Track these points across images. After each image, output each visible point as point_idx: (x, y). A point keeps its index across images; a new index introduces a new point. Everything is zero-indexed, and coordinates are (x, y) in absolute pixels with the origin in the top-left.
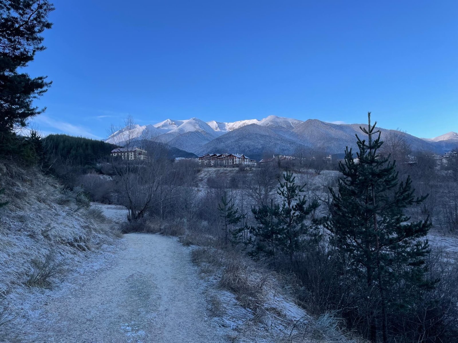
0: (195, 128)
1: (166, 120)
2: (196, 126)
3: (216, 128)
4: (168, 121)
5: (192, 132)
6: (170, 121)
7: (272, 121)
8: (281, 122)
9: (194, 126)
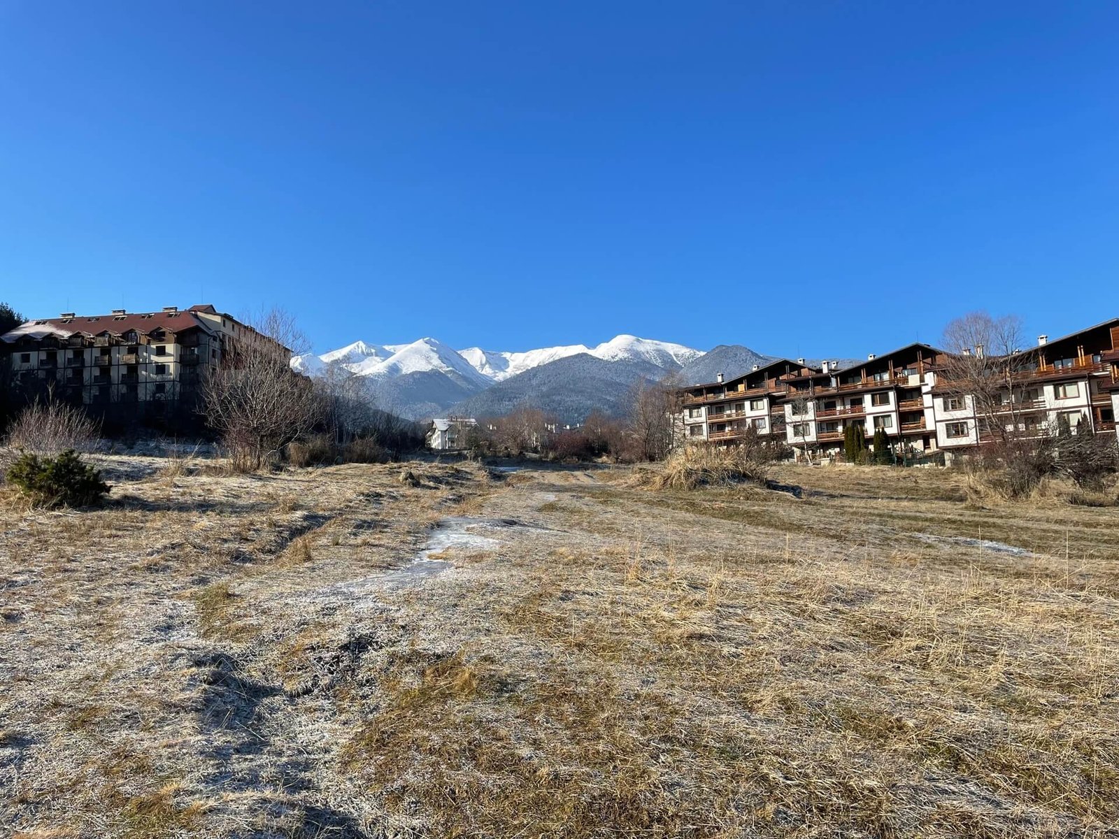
0: (430, 363)
1: (355, 344)
2: (431, 359)
3: (483, 366)
4: (358, 346)
5: (424, 373)
6: (364, 346)
7: (627, 350)
8: (648, 352)
9: (428, 359)
